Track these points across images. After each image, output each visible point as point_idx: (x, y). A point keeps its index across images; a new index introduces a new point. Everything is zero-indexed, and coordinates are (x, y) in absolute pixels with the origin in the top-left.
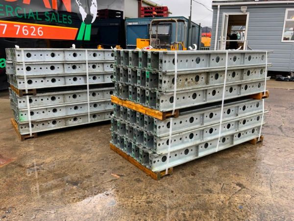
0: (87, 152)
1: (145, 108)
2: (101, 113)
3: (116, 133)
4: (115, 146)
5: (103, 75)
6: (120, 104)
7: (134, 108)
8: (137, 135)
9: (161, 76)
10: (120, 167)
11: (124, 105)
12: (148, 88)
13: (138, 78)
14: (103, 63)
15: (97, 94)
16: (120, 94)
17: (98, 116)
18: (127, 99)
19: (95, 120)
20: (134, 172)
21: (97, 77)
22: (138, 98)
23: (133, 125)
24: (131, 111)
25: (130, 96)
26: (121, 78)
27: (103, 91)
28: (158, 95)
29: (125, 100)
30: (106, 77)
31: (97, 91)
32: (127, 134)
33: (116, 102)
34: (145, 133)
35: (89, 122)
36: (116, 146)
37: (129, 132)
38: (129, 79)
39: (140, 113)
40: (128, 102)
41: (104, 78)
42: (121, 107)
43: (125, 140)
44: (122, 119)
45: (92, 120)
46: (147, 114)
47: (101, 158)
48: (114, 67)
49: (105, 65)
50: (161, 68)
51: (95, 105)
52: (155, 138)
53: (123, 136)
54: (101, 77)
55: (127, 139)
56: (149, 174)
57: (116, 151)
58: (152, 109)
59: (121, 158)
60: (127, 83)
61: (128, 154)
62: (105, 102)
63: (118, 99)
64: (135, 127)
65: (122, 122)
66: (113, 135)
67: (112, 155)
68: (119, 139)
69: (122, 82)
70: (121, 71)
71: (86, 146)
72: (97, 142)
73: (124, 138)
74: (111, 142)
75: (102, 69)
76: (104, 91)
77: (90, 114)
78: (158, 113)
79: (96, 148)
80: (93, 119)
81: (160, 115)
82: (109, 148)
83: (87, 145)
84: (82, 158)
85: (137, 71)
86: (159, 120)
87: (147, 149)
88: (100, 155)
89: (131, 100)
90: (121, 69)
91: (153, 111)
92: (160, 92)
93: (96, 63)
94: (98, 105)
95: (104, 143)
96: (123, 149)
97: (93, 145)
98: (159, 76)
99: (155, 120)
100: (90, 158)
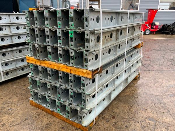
0: (8, 113)
1: (70, 68)
2: (12, 70)
3: (36, 91)
4: (35, 103)
5: (11, 36)
6: (38, 64)
7: (56, 68)
8: (61, 93)
9: (87, 35)
10: (47, 124)
11: (43, 65)
12: (72, 47)
13: (58, 38)
14: (9, 26)
15: (7, 54)
16: (38, 54)
17: (10, 73)
18: (46, 59)
19: (8, 77)
20: (63, 128)
21: (5, 39)
22: (60, 58)
23: (56, 83)
24: (52, 70)
25: (49, 56)
26: (37, 39)
27: (12, 51)
28: (86, 55)
29: (44, 60)
30: (13, 38)
31: (6, 52)
32: (49, 92)
33: (33, 62)
34: (70, 90)
35: (3, 80)
36: (37, 102)
37: (51, 90)
38: (47, 40)
39: (63, 73)
40: (47, 62)
41: (12, 39)
42: (40, 67)
43: (47, 98)
44: (41, 78)
45: (5, 78)
46: (72, 72)
47: (25, 118)
48: (28, 29)
49: (12, 28)
50: (87, 26)
51: (7, 64)
52: (82, 95)
53: (45, 94)
54: (9, 38)
55: (49, 96)
56: (79, 127)
57: (38, 106)
58: (78, 68)
59: (44, 113)
60: (45, 44)
61: (52, 110)
62: (15, 61)
63: (35, 60)
64: (58, 85)
65: (43, 81)
66: (32, 93)
67: (35, 112)
68: (40, 97)
69: (39, 43)
70: (37, 32)
71: (5, 106)
72: (15, 99)
73: (47, 96)
74: (31, 99)
75: (9, 31)
76: (14, 50)
77: (3, 73)
78: (86, 72)
79: (16, 107)
80: (6, 76)
81: (88, 74)
82: (29, 104)
83: (7, 105)
84: (4, 122)
85: (56, 31)
86: (87, 78)
87: (74, 105)
88: (22, 114)
89: (51, 60)
90: (36, 29)
91: (80, 70)
92: (87, 51)
93: (3, 26)
94: (9, 64)
95: (22, 99)
96: (45, 106)
97: (12, 104)
98: (86, 35)
99: (82, 78)
100: (12, 120)
